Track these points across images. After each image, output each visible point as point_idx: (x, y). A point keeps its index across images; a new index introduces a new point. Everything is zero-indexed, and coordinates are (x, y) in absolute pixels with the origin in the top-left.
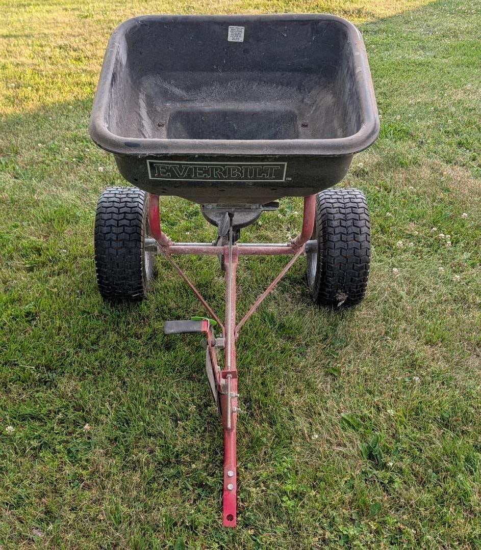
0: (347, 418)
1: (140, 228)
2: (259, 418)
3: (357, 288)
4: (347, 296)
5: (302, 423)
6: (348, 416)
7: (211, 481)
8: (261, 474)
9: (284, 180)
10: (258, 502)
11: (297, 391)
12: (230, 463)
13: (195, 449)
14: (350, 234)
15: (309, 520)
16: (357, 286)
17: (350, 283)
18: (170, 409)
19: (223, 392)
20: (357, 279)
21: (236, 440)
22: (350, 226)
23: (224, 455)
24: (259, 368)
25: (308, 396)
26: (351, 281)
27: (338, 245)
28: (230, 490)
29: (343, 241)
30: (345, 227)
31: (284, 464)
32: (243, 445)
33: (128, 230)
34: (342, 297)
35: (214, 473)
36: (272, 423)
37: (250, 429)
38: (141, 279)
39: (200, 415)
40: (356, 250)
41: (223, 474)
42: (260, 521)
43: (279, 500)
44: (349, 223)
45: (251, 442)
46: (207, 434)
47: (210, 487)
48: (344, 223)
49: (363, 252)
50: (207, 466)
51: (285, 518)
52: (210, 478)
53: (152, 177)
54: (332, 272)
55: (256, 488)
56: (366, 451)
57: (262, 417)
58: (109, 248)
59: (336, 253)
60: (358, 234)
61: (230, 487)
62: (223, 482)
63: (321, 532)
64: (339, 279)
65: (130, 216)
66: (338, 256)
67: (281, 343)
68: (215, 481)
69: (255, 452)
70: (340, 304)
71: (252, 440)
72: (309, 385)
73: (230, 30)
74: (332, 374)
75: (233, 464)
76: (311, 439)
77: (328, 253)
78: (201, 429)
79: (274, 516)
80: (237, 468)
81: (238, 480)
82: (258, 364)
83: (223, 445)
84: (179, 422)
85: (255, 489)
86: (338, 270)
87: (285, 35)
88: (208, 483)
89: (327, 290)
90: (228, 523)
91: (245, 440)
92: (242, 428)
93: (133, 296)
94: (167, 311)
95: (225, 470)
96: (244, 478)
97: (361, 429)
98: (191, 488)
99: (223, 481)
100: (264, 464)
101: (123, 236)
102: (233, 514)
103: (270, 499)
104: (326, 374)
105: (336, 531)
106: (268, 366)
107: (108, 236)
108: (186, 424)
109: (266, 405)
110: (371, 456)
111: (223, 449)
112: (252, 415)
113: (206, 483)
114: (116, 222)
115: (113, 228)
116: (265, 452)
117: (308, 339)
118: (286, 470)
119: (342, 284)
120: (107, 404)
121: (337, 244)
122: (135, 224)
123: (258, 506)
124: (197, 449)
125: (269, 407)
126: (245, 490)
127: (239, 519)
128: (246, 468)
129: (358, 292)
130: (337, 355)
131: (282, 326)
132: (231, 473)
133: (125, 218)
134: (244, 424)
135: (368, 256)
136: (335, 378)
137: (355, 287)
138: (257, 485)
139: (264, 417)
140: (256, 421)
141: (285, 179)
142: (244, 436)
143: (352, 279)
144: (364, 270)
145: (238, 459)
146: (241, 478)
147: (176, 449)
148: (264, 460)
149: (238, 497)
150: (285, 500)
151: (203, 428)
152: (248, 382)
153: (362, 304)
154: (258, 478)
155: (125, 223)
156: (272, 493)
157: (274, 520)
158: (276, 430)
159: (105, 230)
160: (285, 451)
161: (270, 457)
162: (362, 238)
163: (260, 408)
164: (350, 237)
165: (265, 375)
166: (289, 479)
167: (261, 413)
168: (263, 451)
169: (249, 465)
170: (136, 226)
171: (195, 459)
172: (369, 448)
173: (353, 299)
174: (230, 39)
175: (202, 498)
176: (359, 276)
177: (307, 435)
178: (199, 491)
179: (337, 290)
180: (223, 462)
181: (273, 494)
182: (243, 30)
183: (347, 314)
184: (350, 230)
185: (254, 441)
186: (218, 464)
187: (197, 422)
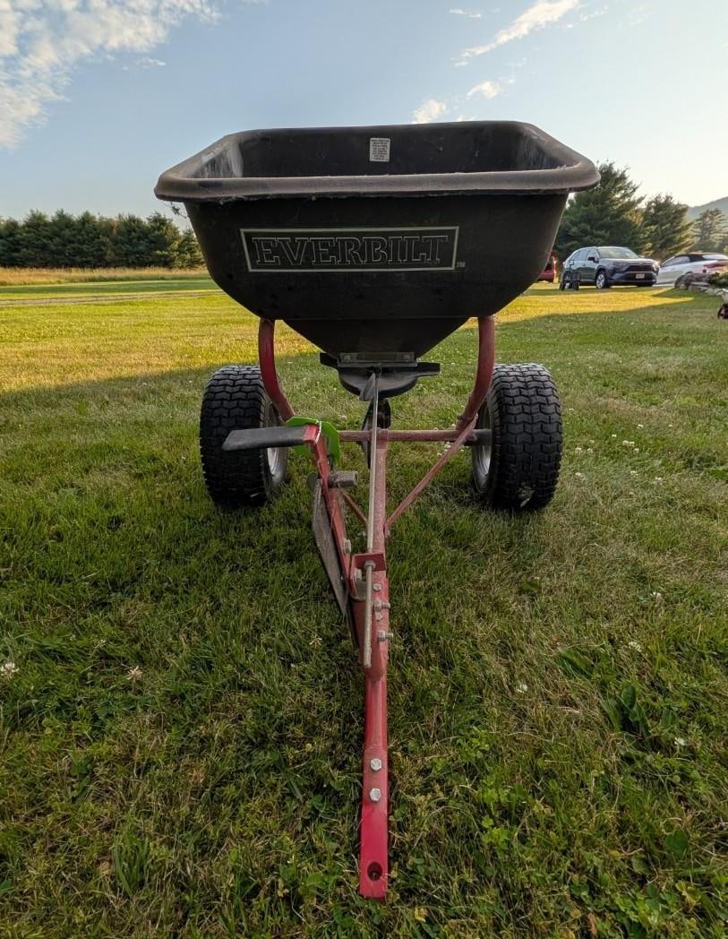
0: (569, 656)
1: (260, 402)
2: (424, 658)
3: (546, 479)
4: (532, 492)
5: (496, 666)
6: (568, 652)
7: (338, 778)
8: (434, 764)
9: (453, 268)
10: (431, 828)
11: (480, 615)
12: (376, 743)
13: (314, 714)
14: (534, 404)
15: (544, 879)
16: (547, 475)
17: (538, 471)
18: (282, 644)
19: (357, 598)
20: (546, 465)
21: (386, 695)
22: (532, 396)
23: (364, 724)
24: (421, 583)
25: (497, 622)
26: (540, 469)
27: (520, 418)
28: (375, 802)
29: (527, 413)
30: (527, 396)
31: (475, 740)
32: (398, 705)
33: (245, 404)
34: (526, 494)
35: (346, 761)
36: (446, 666)
37: (410, 676)
38: (260, 471)
39: (329, 653)
40: (544, 426)
41: (363, 763)
42: (438, 882)
43: (474, 825)
44: (532, 392)
45: (413, 700)
46: (337, 685)
47: (337, 793)
48: (525, 392)
49: (552, 428)
50: (334, 746)
51: (491, 871)
52: (336, 773)
53: (253, 268)
54: (513, 456)
55: (426, 795)
56: (616, 715)
57: (429, 656)
58: (218, 426)
59: (517, 429)
60: (544, 404)
61: (375, 794)
62: (362, 783)
63: (576, 913)
64: (523, 466)
65: (248, 389)
66: (520, 433)
67: (449, 553)
68: (346, 780)
69: (421, 718)
70: (524, 503)
71: (414, 695)
72: (497, 606)
73: (372, 143)
74: (529, 591)
75: (381, 744)
76: (513, 692)
77: (507, 429)
78: (328, 676)
79: (467, 865)
80: (390, 751)
81: (390, 776)
82: (419, 578)
83: (363, 705)
84: (292, 665)
85: (423, 797)
86: (521, 453)
87: (441, 149)
88: (332, 783)
89: (507, 482)
90: (370, 886)
91: (403, 696)
92: (396, 674)
93: (252, 496)
94: (296, 516)
95: (366, 756)
96: (401, 772)
97: (596, 675)
98: (299, 796)
99: (361, 779)
100: (437, 742)
101: (236, 411)
102: (379, 862)
103: (456, 820)
104: (521, 592)
105: (611, 911)
106: (435, 580)
107: (217, 412)
108: (305, 669)
109: (434, 636)
110: (628, 726)
111: (364, 713)
112: (413, 652)
113: (329, 786)
114: (229, 395)
115: (225, 402)
116: (438, 718)
117: (487, 546)
118: (479, 755)
119: (527, 472)
120: (182, 637)
121: (518, 417)
122: (252, 397)
123: (433, 840)
124: (319, 712)
125: (439, 638)
126: (405, 802)
127: (394, 874)
128: (405, 750)
129: (548, 484)
130: (531, 565)
131: (449, 532)
132: (377, 764)
133: (240, 391)
134: (399, 668)
135: (561, 433)
136: (533, 597)
137: (544, 477)
138: (426, 789)
139: (433, 655)
140: (420, 663)
141: (456, 265)
142: (401, 689)
143: (540, 465)
144: (556, 453)
145: (391, 732)
146: (396, 773)
147: (280, 714)
148: (437, 733)
149: (391, 818)
150: (487, 826)
151: (331, 676)
152: (406, 603)
153: (549, 508)
154: (429, 771)
155: (239, 396)
156: (459, 806)
157: (470, 878)
158: (455, 678)
159: (215, 404)
160: (473, 715)
161: (447, 727)
162: (551, 409)
163: (424, 641)
164: (535, 409)
165: (430, 595)
166: (488, 773)
167: (427, 649)
168: (435, 715)
169: (411, 744)
170: (255, 399)
171: (312, 732)
172: (620, 708)
173: (540, 496)
174: (372, 159)
175: (321, 819)
176: (549, 461)
177: (506, 686)
178: (315, 801)
179: (520, 482)
180: (363, 738)
181: (461, 812)
182: (389, 144)
183: (533, 518)
184: (534, 401)
185: (418, 699)
186: (353, 741)
187: (323, 665)
